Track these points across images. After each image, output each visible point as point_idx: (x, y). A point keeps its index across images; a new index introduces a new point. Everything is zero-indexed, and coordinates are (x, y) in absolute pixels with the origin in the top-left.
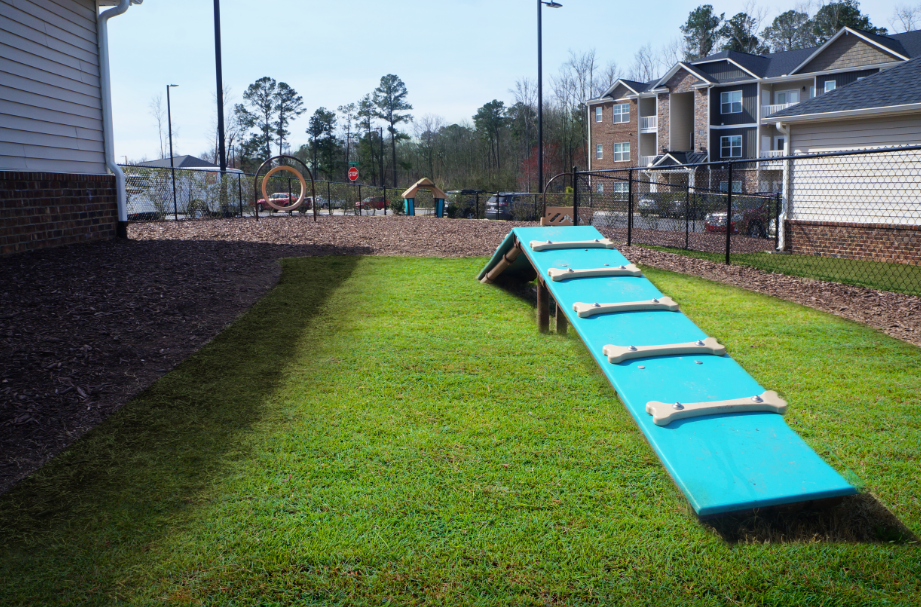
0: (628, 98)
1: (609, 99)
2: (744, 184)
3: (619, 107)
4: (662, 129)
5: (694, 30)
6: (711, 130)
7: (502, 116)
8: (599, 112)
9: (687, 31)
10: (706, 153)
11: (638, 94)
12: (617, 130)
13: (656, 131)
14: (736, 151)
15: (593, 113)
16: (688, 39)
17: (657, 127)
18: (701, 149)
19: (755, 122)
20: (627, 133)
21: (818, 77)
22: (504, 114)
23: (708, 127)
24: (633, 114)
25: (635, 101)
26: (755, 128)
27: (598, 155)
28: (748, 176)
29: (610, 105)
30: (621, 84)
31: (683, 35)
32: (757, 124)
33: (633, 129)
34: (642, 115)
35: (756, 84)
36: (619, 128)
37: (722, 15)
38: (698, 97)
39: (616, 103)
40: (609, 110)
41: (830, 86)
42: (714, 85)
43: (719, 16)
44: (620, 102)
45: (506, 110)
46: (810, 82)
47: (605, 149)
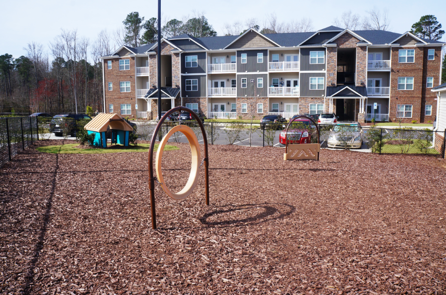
0: (129, 56)
1: (117, 56)
2: (199, 105)
3: (123, 61)
4: (152, 75)
5: (130, 24)
6: (182, 76)
7: (11, 63)
8: (110, 63)
9: (126, 24)
10: (179, 88)
11: (135, 54)
12: (122, 74)
13: (149, 75)
14: (195, 87)
15: (106, 64)
16: (127, 28)
17: (149, 73)
18: (176, 86)
19: (205, 72)
20: (129, 77)
21: (238, 51)
22: (13, 62)
23: (180, 74)
24: (132, 66)
25: (133, 58)
26: (205, 76)
27: (110, 88)
28: (201, 100)
29: (117, 59)
30: (124, 48)
31: (124, 26)
32: (206, 74)
33: (132, 74)
34: (137, 66)
35: (205, 52)
36: (124, 73)
37: (143, 18)
38: (174, 58)
39: (121, 59)
40: (116, 63)
41: (244, 57)
42: (183, 52)
43: (141, 18)
44: (124, 58)
45: (14, 60)
46: (233, 54)
47: (113, 84)
